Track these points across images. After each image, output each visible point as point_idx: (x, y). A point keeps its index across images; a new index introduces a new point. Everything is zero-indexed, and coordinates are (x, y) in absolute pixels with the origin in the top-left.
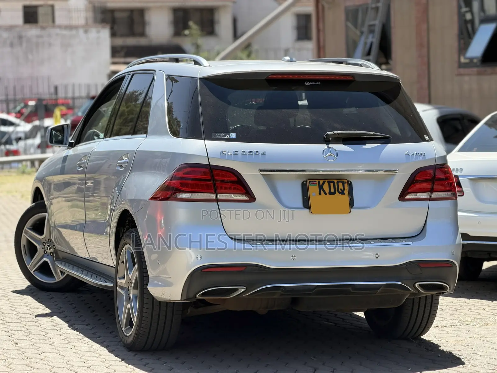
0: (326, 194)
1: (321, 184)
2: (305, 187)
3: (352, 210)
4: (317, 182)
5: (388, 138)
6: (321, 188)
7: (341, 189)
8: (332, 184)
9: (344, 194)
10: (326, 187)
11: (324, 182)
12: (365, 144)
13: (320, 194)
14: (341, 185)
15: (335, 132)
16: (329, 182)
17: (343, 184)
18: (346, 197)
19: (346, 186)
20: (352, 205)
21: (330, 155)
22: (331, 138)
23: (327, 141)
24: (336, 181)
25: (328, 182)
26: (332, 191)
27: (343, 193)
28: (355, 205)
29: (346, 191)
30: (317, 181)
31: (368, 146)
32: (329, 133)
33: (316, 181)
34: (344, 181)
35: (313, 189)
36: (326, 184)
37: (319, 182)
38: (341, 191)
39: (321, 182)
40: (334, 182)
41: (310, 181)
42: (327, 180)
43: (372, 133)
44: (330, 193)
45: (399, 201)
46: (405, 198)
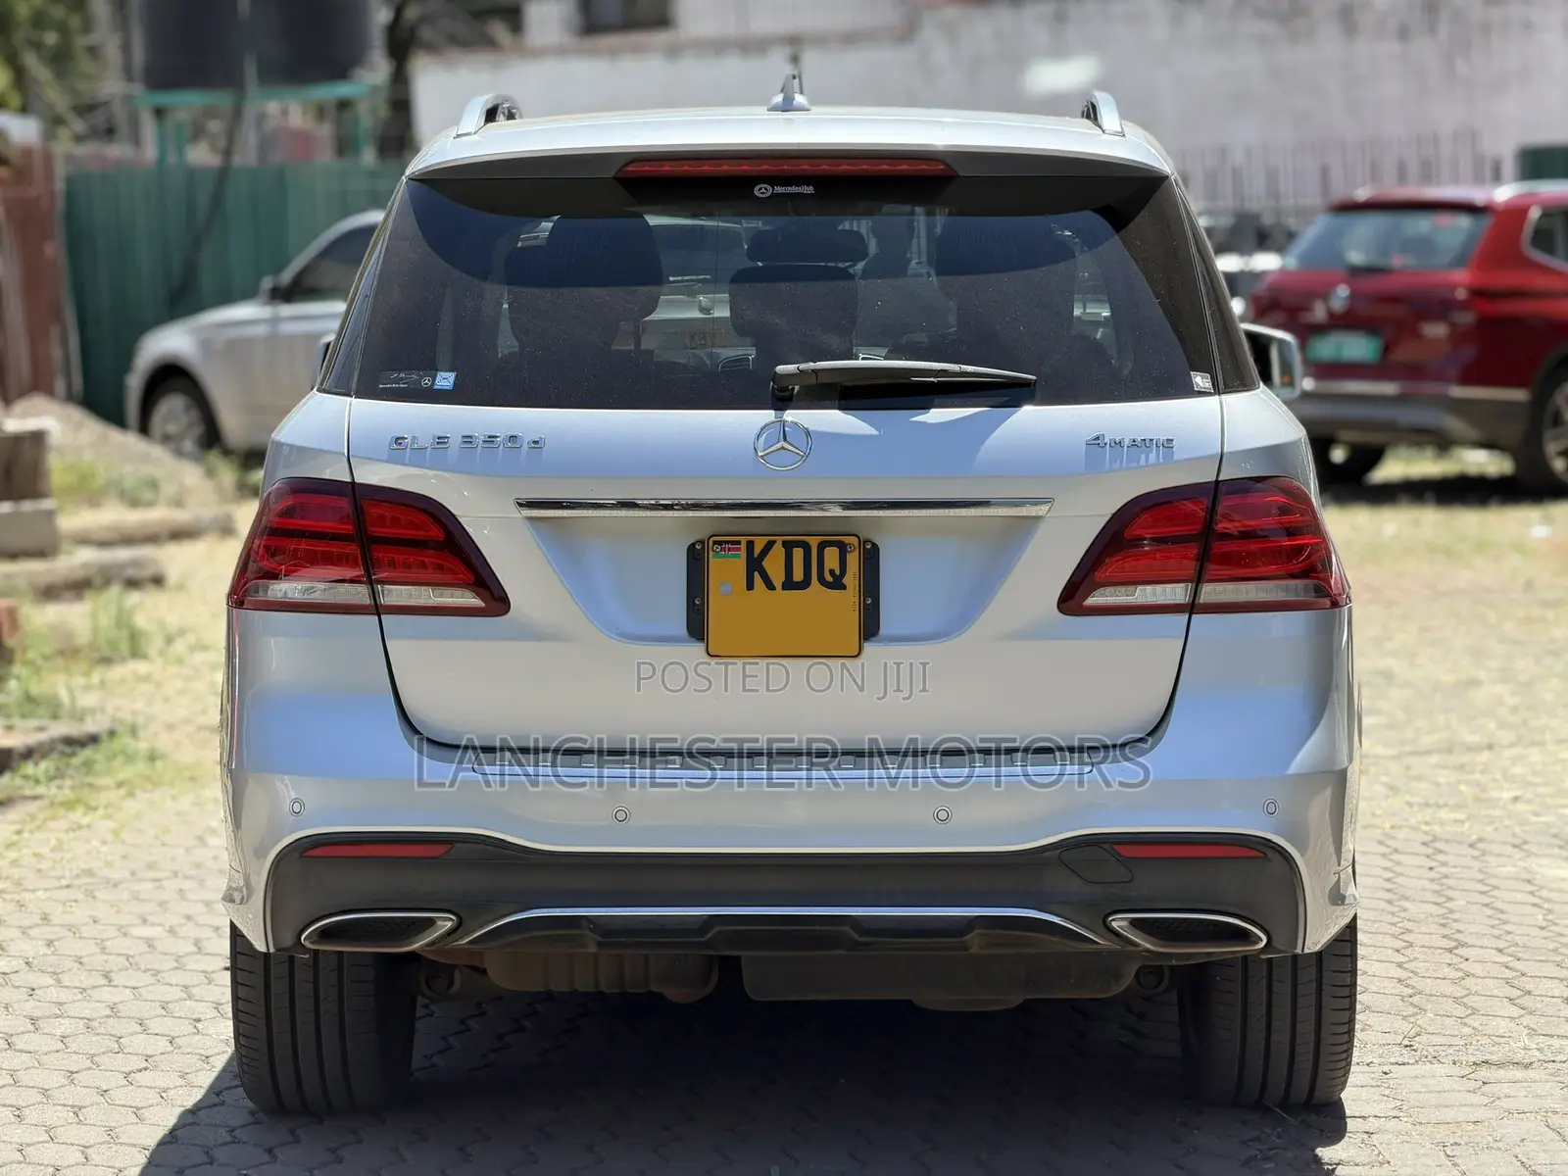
0: (770, 586)
1: (757, 550)
2: (696, 559)
3: (868, 647)
4: (743, 546)
5: (1026, 384)
6: (754, 565)
7: (832, 572)
8: (798, 554)
9: (844, 587)
10: (774, 564)
11: (770, 545)
12: (926, 407)
13: (750, 586)
14: (832, 557)
15: (803, 366)
16: (788, 546)
17: (843, 549)
18: (848, 601)
19: (853, 560)
20: (870, 627)
21: (783, 448)
22: (797, 388)
23: (782, 399)
24: (814, 542)
25: (785, 544)
26: (798, 575)
27: (837, 584)
28: (885, 629)
29: (851, 579)
30: (744, 540)
31: (937, 415)
32: (781, 369)
33: (739, 543)
34: (846, 539)
35: (726, 571)
36: (778, 551)
37: (750, 545)
38: (829, 578)
39: (760, 544)
40: (806, 546)
41: (715, 543)
42: (780, 539)
44: (789, 584)
45: (1060, 614)
46: (1082, 605)
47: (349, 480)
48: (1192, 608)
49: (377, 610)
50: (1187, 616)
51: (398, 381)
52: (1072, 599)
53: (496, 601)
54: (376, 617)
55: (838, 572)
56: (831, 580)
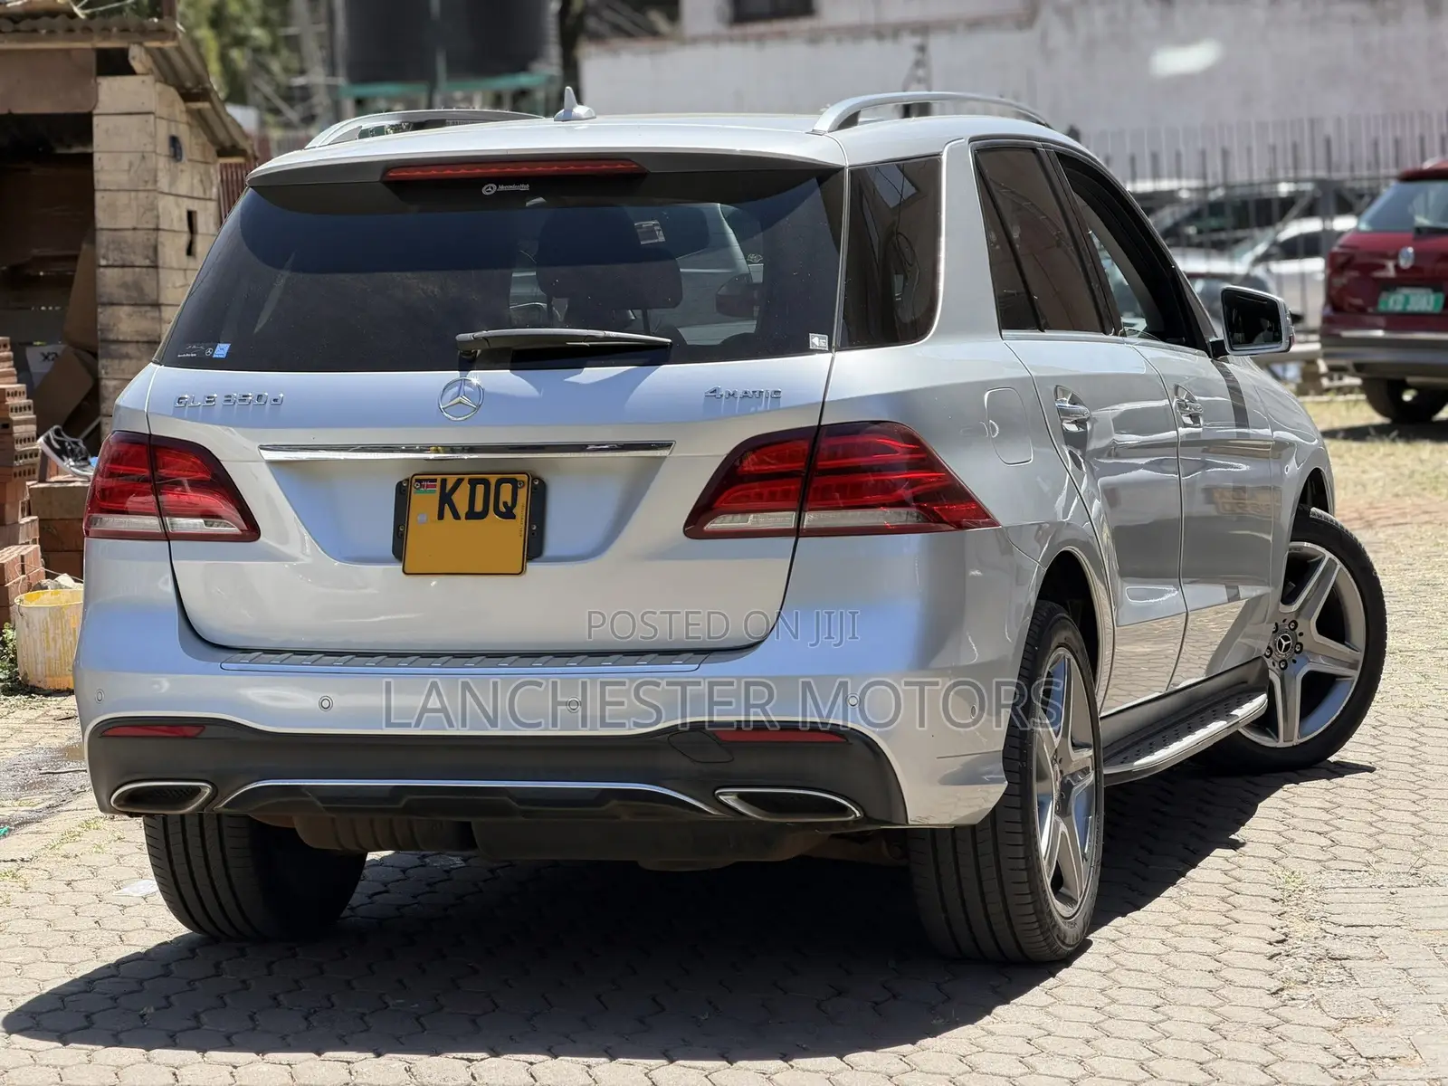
0: (456, 516)
1: (449, 486)
2: (403, 493)
3: (531, 566)
4: (438, 483)
5: (663, 345)
6: (446, 499)
7: (505, 504)
8: (480, 489)
9: (513, 517)
10: (461, 499)
11: (459, 482)
12: (581, 366)
13: (441, 516)
14: (506, 490)
15: (477, 334)
16: (473, 483)
17: (514, 483)
18: (516, 528)
19: (523, 494)
20: (534, 548)
21: (460, 402)
22: (479, 351)
23: (467, 362)
24: (493, 479)
25: (470, 481)
26: (479, 507)
27: (509, 514)
28: (549, 550)
29: (520, 511)
30: (439, 478)
31: (592, 374)
32: (461, 337)
33: (435, 480)
34: (519, 477)
35: (424, 503)
36: (465, 488)
37: (444, 482)
38: (503, 509)
39: (451, 480)
40: (486, 483)
41: (417, 480)
42: (467, 477)
43: (600, 333)
44: (472, 515)
45: (686, 538)
46: (703, 531)
47: (148, 432)
48: (798, 532)
49: (167, 536)
50: (794, 539)
51: (191, 351)
52: (696, 523)
53: (251, 531)
54: (167, 543)
55: (510, 504)
56: (504, 510)
